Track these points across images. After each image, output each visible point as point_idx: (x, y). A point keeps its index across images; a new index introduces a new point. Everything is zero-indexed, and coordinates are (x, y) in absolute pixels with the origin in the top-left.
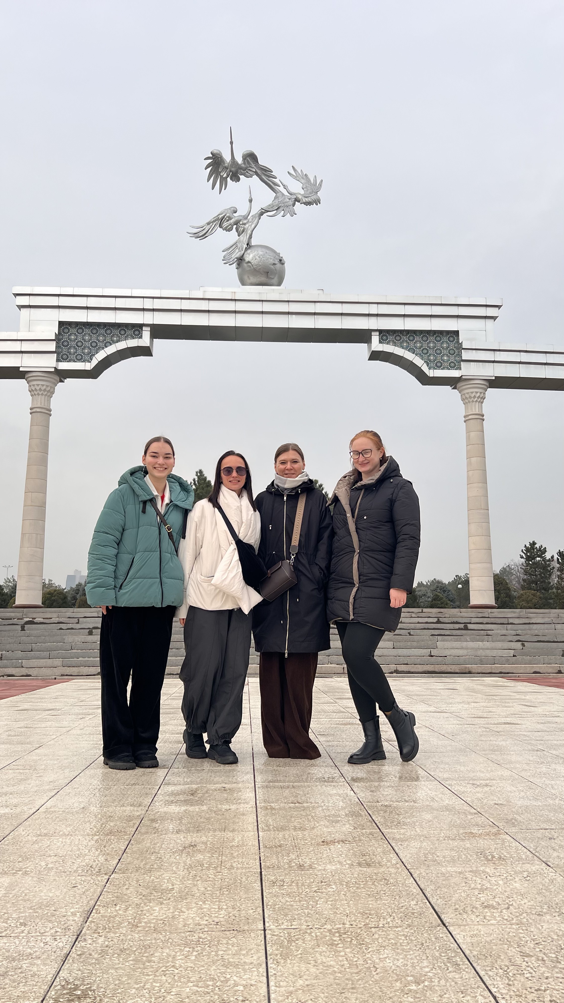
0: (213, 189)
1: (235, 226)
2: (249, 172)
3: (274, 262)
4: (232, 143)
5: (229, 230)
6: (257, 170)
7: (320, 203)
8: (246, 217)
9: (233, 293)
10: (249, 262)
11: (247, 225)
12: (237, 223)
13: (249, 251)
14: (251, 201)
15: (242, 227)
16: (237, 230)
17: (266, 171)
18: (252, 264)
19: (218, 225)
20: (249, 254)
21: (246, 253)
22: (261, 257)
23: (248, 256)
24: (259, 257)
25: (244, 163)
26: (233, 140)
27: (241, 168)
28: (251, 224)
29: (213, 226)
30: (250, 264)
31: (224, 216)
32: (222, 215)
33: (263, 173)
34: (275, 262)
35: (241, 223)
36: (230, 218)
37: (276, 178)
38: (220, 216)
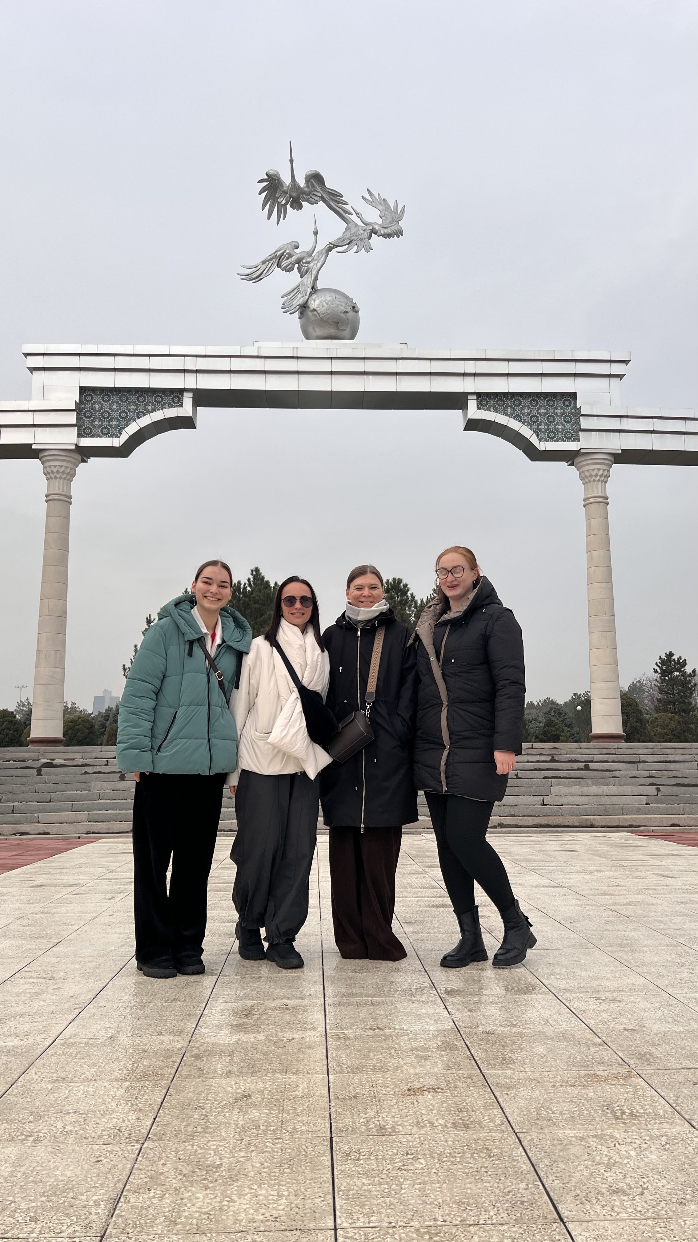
0: (269, 218)
1: (297, 266)
2: (313, 197)
3: (345, 310)
4: (291, 161)
5: (289, 270)
6: (324, 195)
7: (402, 235)
8: (310, 254)
9: (295, 349)
10: (314, 310)
11: (312, 264)
12: (299, 261)
13: (314, 296)
14: (316, 233)
15: (305, 266)
16: (299, 270)
17: (334, 195)
18: (319, 312)
19: (276, 264)
20: (314, 300)
21: (310, 299)
22: (329, 303)
23: (313, 302)
24: (327, 304)
25: (308, 186)
26: (293, 157)
27: (303, 193)
28: (316, 262)
29: (270, 265)
30: (315, 313)
31: (282, 254)
32: (281, 252)
33: (331, 199)
34: (347, 310)
35: (304, 261)
36: (290, 256)
37: (347, 204)
38: (279, 253)
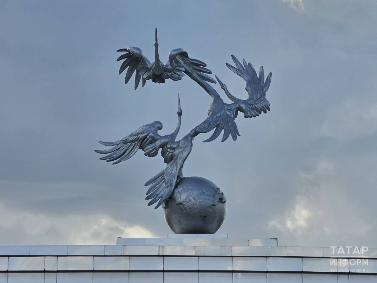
0: (126, 82)
1: (160, 150)
2: (177, 73)
4: (156, 45)
6: (187, 68)
7: (269, 110)
9: (161, 247)
10: (180, 204)
11: (177, 152)
12: (163, 146)
13: (180, 189)
14: (180, 114)
15: (169, 152)
16: (163, 154)
17: (197, 65)
18: (185, 206)
19: (138, 147)
20: (181, 194)
21: (176, 191)
22: (197, 198)
23: (179, 195)
24: (194, 199)
25: (171, 64)
26: (158, 41)
28: (182, 150)
29: (132, 147)
30: (181, 206)
32: (144, 135)
33: (194, 69)
35: (169, 146)
36: (154, 140)
37: (211, 73)
38: (142, 136)
